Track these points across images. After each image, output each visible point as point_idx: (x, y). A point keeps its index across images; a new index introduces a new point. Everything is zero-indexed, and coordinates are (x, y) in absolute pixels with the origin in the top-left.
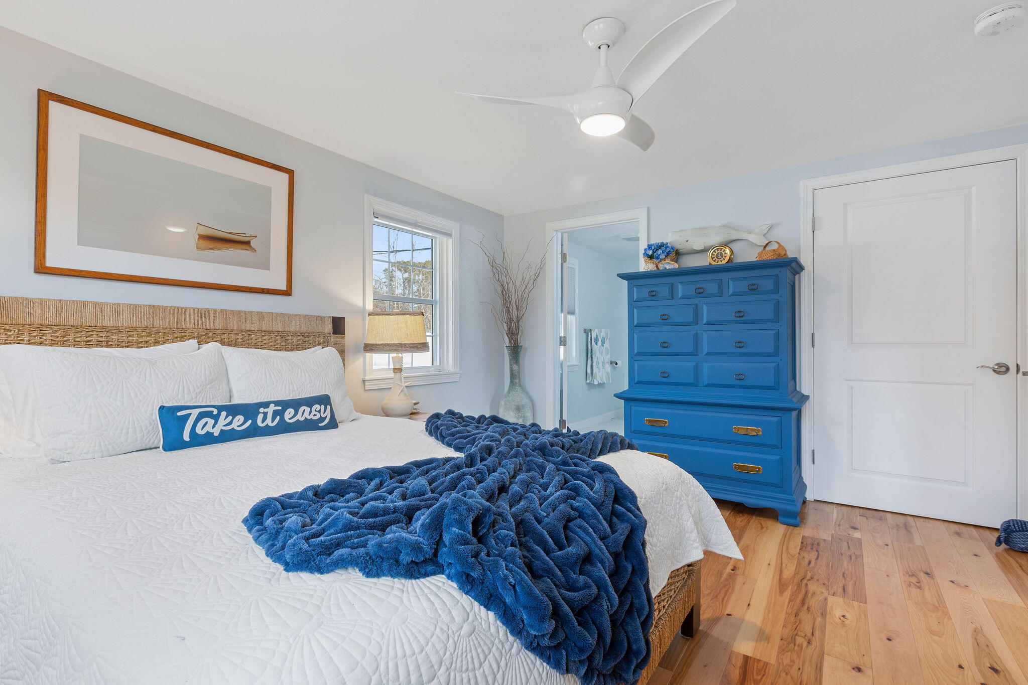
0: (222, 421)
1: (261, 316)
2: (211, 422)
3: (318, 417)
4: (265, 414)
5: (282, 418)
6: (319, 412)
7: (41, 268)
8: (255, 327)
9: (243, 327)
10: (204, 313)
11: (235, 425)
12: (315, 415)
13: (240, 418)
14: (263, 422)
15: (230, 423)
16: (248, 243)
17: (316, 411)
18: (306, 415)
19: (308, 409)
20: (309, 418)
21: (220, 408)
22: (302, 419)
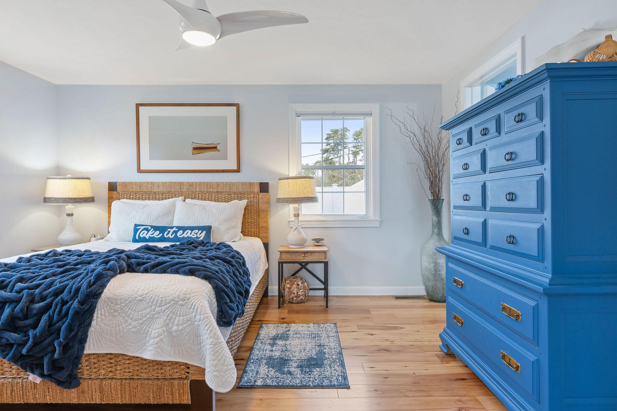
0: (150, 233)
1: (218, 184)
2: (146, 232)
3: (195, 236)
4: (169, 232)
5: (176, 235)
6: (197, 234)
7: (139, 171)
8: (215, 190)
9: (209, 190)
10: (191, 185)
11: (155, 235)
12: (193, 235)
13: (158, 232)
14: (167, 235)
15: (153, 234)
16: (216, 148)
17: (194, 233)
18: (189, 235)
19: (190, 232)
20: (190, 236)
21: (152, 227)
22: (186, 236)
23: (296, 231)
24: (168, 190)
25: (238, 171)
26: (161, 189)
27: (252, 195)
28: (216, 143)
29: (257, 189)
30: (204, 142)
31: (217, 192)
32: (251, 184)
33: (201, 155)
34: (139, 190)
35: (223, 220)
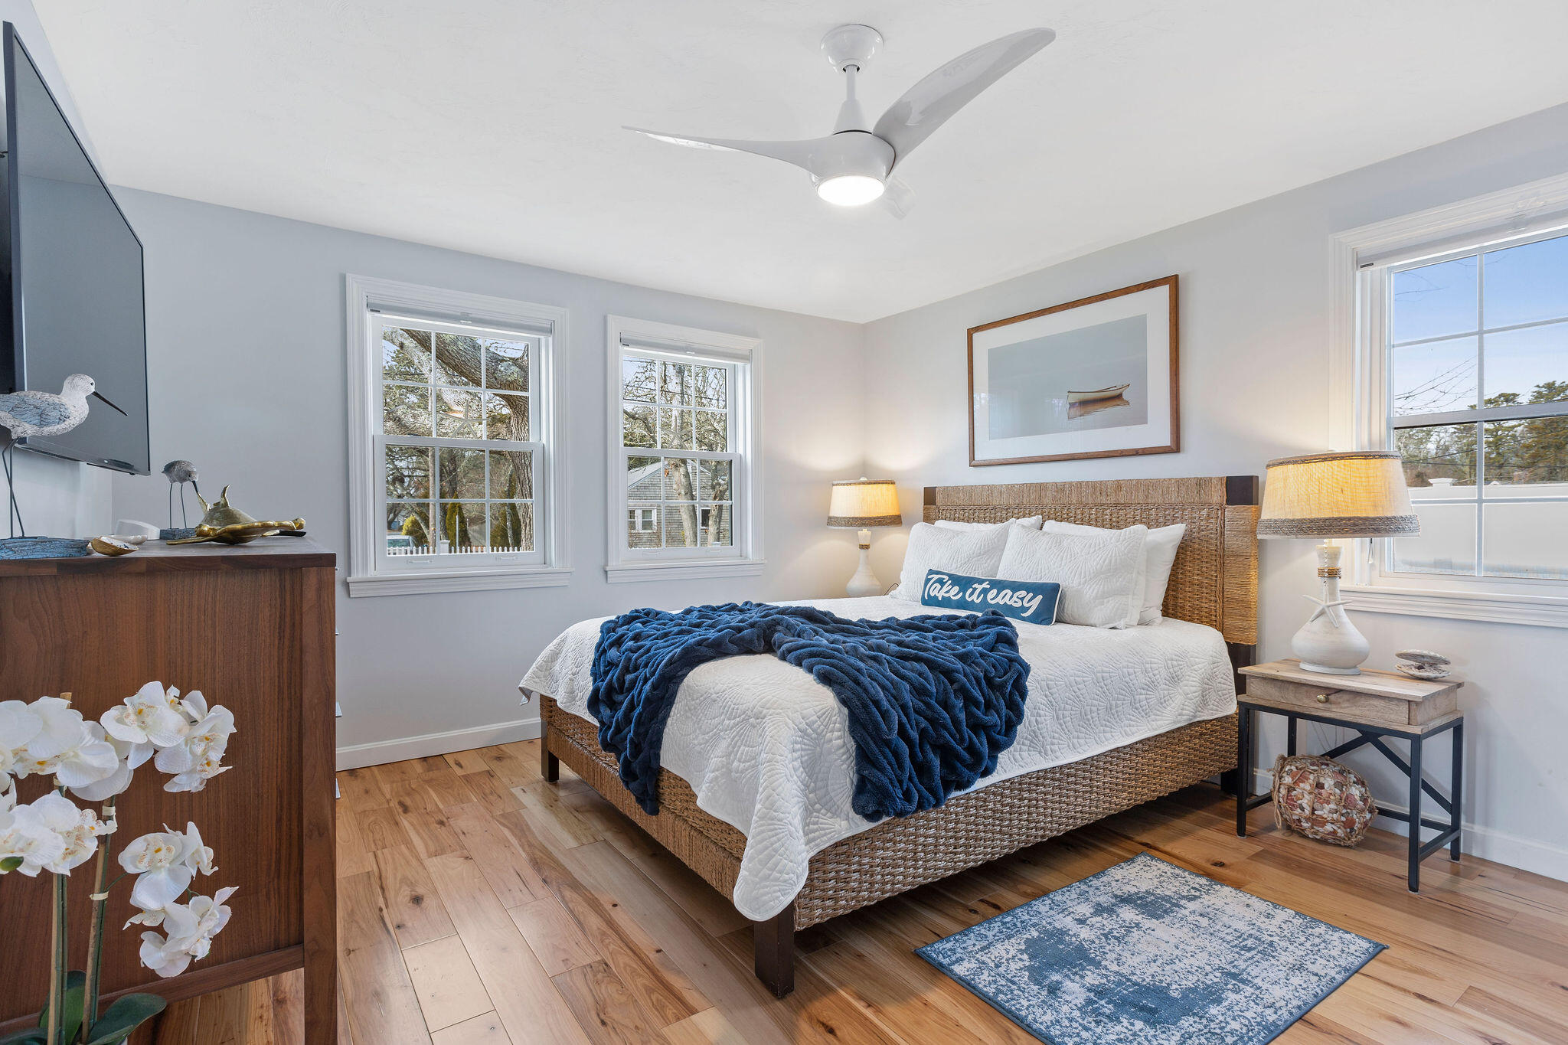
0: (945, 589)
1: (1118, 485)
2: (939, 586)
3: (1019, 604)
4: (975, 589)
5: (985, 597)
6: (1022, 599)
8: (1112, 500)
9: (1098, 501)
10: (1061, 488)
11: (950, 594)
12: (1015, 602)
13: (957, 588)
14: (970, 596)
15: (947, 592)
16: (1119, 396)
17: (1017, 597)
18: (1006, 599)
19: (1009, 592)
20: (1009, 603)
21: (951, 576)
22: (1002, 603)
23: (1321, 619)
24: (1017, 501)
25: (1176, 448)
26: (1005, 500)
27: (1204, 512)
28: (1119, 384)
29: (1218, 495)
30: (1094, 386)
31: (1116, 504)
32: (1201, 483)
33: (1089, 418)
34: (968, 502)
35: (1092, 571)
